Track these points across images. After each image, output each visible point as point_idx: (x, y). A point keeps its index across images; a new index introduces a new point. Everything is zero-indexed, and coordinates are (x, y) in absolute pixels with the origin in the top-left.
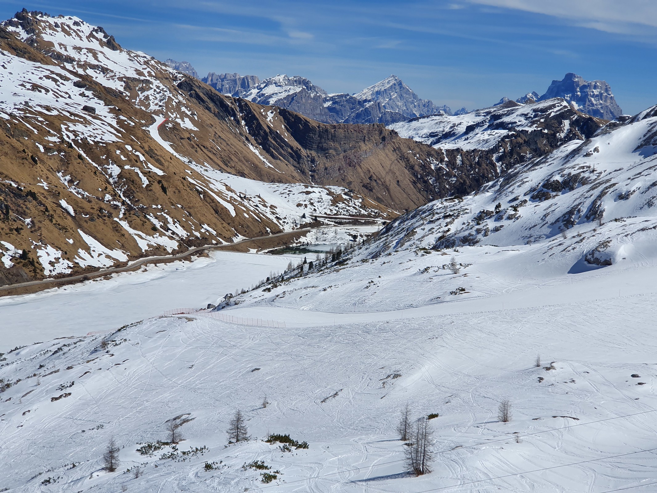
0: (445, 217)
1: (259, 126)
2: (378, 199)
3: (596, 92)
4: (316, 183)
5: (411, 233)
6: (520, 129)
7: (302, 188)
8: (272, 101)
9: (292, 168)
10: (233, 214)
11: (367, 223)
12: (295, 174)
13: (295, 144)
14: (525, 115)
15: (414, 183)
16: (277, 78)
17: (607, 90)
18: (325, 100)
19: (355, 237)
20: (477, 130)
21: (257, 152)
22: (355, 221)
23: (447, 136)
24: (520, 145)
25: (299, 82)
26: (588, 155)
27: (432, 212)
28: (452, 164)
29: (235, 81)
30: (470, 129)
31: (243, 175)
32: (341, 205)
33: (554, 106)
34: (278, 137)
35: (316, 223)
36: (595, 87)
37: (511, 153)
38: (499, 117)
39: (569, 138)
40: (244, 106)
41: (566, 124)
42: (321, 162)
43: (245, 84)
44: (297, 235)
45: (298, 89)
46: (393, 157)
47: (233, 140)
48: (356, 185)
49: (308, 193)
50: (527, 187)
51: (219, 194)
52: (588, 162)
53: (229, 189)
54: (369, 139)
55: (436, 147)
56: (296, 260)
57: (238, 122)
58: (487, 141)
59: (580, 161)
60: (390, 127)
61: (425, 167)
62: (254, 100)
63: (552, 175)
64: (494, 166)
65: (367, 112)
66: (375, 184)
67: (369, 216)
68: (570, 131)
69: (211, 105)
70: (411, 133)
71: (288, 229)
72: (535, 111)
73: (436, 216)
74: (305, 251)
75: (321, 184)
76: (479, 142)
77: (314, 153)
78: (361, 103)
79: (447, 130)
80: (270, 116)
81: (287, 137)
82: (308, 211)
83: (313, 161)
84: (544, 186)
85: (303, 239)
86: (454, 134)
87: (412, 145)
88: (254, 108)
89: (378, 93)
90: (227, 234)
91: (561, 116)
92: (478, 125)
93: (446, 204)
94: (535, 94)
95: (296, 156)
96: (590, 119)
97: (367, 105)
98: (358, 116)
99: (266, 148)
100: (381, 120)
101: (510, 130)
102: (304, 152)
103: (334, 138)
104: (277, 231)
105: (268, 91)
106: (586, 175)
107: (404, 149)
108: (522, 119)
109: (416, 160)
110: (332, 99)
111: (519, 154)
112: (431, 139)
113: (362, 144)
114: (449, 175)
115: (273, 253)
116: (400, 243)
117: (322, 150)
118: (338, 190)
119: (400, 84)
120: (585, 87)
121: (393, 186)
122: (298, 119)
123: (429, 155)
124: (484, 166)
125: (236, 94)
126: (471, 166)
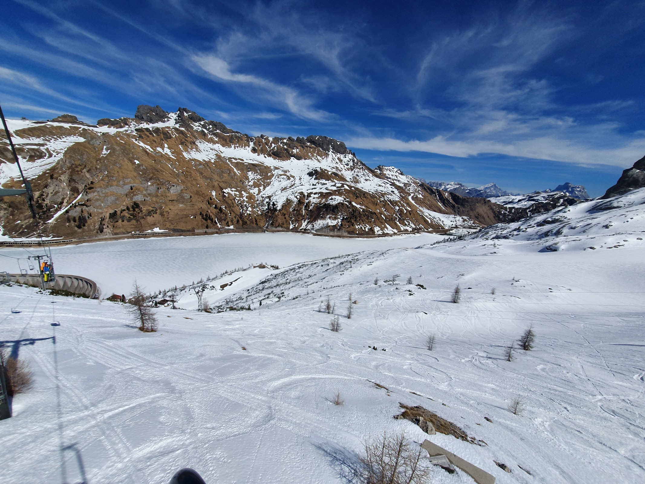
0: (501, 229)
1: (443, 197)
2: (480, 222)
3: (578, 189)
4: (459, 215)
5: (487, 233)
6: (541, 201)
7: (453, 216)
8: (448, 190)
9: (451, 210)
10: (430, 222)
11: (474, 229)
12: (452, 212)
13: (454, 203)
14: (544, 197)
15: (494, 217)
16: (451, 183)
17: (583, 189)
18: (467, 190)
19: (469, 232)
20: (522, 201)
21: (441, 205)
22: (470, 227)
23: (510, 203)
24: (539, 207)
25: (458, 184)
26: (565, 212)
27: (497, 227)
28: (510, 212)
29: (437, 184)
30: (520, 201)
31: (435, 211)
32: (466, 222)
33: (557, 194)
34: (448, 201)
35: (456, 227)
36: (578, 188)
37: (535, 209)
38: (533, 197)
39: (561, 205)
40: (438, 191)
41: (562, 201)
42: (461, 209)
43: (441, 185)
44: (450, 230)
45: (458, 186)
46: (488, 208)
47: (434, 201)
48: (473, 216)
49: (455, 218)
50: (536, 221)
51: (426, 216)
52: (564, 215)
53: (430, 215)
54: (480, 203)
55: (505, 206)
56: (447, 237)
57: (436, 196)
58: (526, 205)
59: (561, 214)
60: (488, 199)
61: (500, 212)
62: (443, 189)
63: (547, 218)
64: (527, 214)
65: (481, 194)
66: (479, 216)
67: (475, 226)
68: (563, 203)
69: (428, 191)
70: (496, 201)
71: (447, 228)
72: (548, 195)
73: (498, 229)
74: (451, 235)
75: (460, 215)
76: (522, 205)
77: (459, 206)
78: (479, 191)
79: (510, 200)
80: (447, 194)
81: (451, 201)
82: (454, 223)
83: (459, 208)
84: (543, 222)
85: (451, 231)
86: (513, 202)
87: (496, 205)
88: (442, 192)
89: (486, 188)
90: (427, 228)
91: (560, 198)
92: (523, 199)
93: (503, 225)
94: (550, 190)
95: (453, 207)
96: (573, 199)
97: (482, 192)
98: (478, 195)
99: (444, 204)
100: (486, 196)
101: (536, 202)
102: (456, 205)
103: (467, 202)
104: (443, 228)
105: (447, 187)
106: (562, 219)
107: (492, 206)
108: (542, 198)
109: (497, 210)
110: (469, 189)
111: (538, 210)
112: (504, 203)
113: (477, 204)
114: (508, 215)
115: (441, 234)
116: (483, 236)
117: (463, 205)
118: (465, 218)
119: (495, 185)
120: (573, 187)
121: (486, 218)
122: (456, 195)
123: (502, 208)
124: (523, 213)
125: (437, 187)
126: (518, 213)
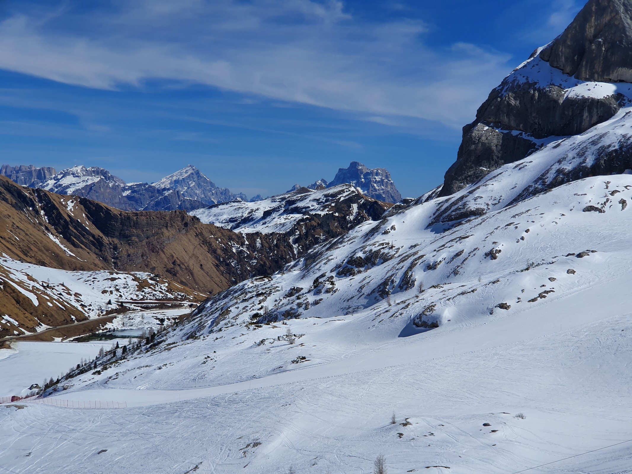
0: (258, 295)
1: (59, 215)
2: (182, 283)
3: (378, 178)
4: (119, 269)
5: (225, 312)
6: (313, 213)
7: (107, 275)
8: (70, 191)
9: (94, 256)
10: (36, 303)
11: (174, 307)
12: (97, 261)
13: (97, 232)
14: (317, 200)
15: (217, 266)
16: (74, 169)
17: (387, 177)
18: (124, 189)
19: (162, 321)
20: (274, 215)
21: (57, 241)
22: (162, 305)
23: (246, 221)
24: (314, 228)
25: (97, 172)
26: (386, 233)
27: (243, 291)
28: (252, 247)
29: (30, 173)
30: (267, 214)
31: (43, 264)
32: (147, 290)
33: (343, 191)
34: (79, 226)
35: (122, 309)
36: (377, 174)
37: (307, 235)
38: (294, 202)
39: (358, 221)
40: (43, 197)
41: (355, 207)
42: (124, 249)
43: (41, 176)
44: (104, 322)
45: (96, 179)
46: (196, 242)
47: (31, 230)
48: (160, 270)
49: (113, 279)
50: (332, 264)
51: (20, 283)
52: (387, 239)
53: (30, 278)
54: (172, 226)
55: (236, 231)
57: (37, 212)
58: (283, 225)
59: (379, 238)
60: (191, 214)
61: (227, 250)
62: (51, 190)
63: (355, 252)
64: (291, 248)
65: (166, 199)
66: (178, 268)
67: (176, 299)
68: (358, 214)
69: (8, 196)
70: (212, 219)
71: (93, 316)
72: (326, 196)
73: (249, 295)
74: (111, 337)
75: (125, 269)
76: (276, 225)
77: (116, 241)
78: (161, 191)
79: (246, 215)
80: (70, 205)
81: (88, 225)
82: (113, 298)
83: (115, 248)
84: (348, 262)
85: (109, 326)
86: (252, 219)
87: (214, 230)
88: (53, 197)
89: (176, 182)
90: (30, 324)
91: (350, 200)
92: (275, 210)
93: (256, 283)
94: (324, 181)
95: (98, 244)
96: (376, 202)
97: (166, 193)
98: (158, 204)
99: (67, 237)
100: (180, 207)
101: (304, 214)
102: (106, 240)
103: (136, 225)
104: (82, 318)
105: (65, 182)
106: (386, 251)
107: (206, 234)
108: (315, 204)
109: (218, 244)
110: (131, 188)
111: (313, 236)
112: (231, 225)
113: (164, 230)
114: (250, 257)
115: (79, 340)
116: (215, 322)
117: (125, 238)
118: (143, 275)
119: (198, 173)
120: (367, 174)
121: (196, 270)
122: (99, 208)
123: (230, 239)
124: (282, 248)
125: (33, 185)
126: (270, 248)
